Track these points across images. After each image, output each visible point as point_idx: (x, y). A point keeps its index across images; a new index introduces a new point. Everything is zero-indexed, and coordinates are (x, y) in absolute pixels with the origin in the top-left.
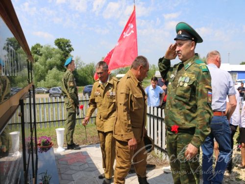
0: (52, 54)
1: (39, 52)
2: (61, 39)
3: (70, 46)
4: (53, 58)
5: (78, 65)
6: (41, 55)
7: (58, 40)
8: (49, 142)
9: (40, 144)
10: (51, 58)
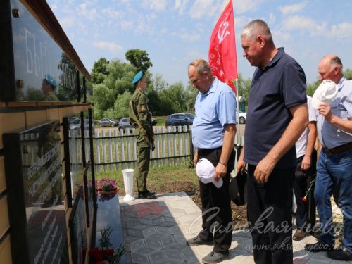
0: (123, 72)
1: (105, 70)
2: (134, 51)
4: (124, 77)
5: (159, 87)
6: (108, 73)
7: (131, 51)
8: (113, 187)
9: (100, 190)
10: (121, 77)
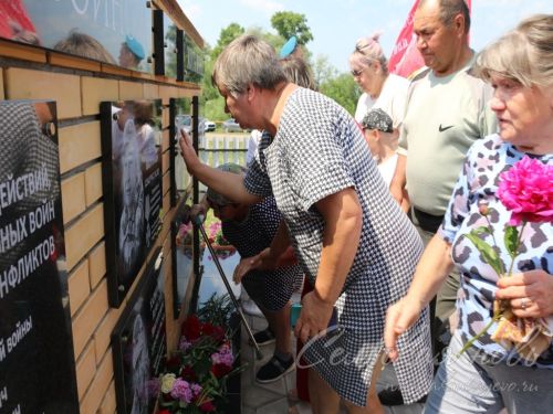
2: (285, 14)
3: (306, 29)
5: (321, 74)
